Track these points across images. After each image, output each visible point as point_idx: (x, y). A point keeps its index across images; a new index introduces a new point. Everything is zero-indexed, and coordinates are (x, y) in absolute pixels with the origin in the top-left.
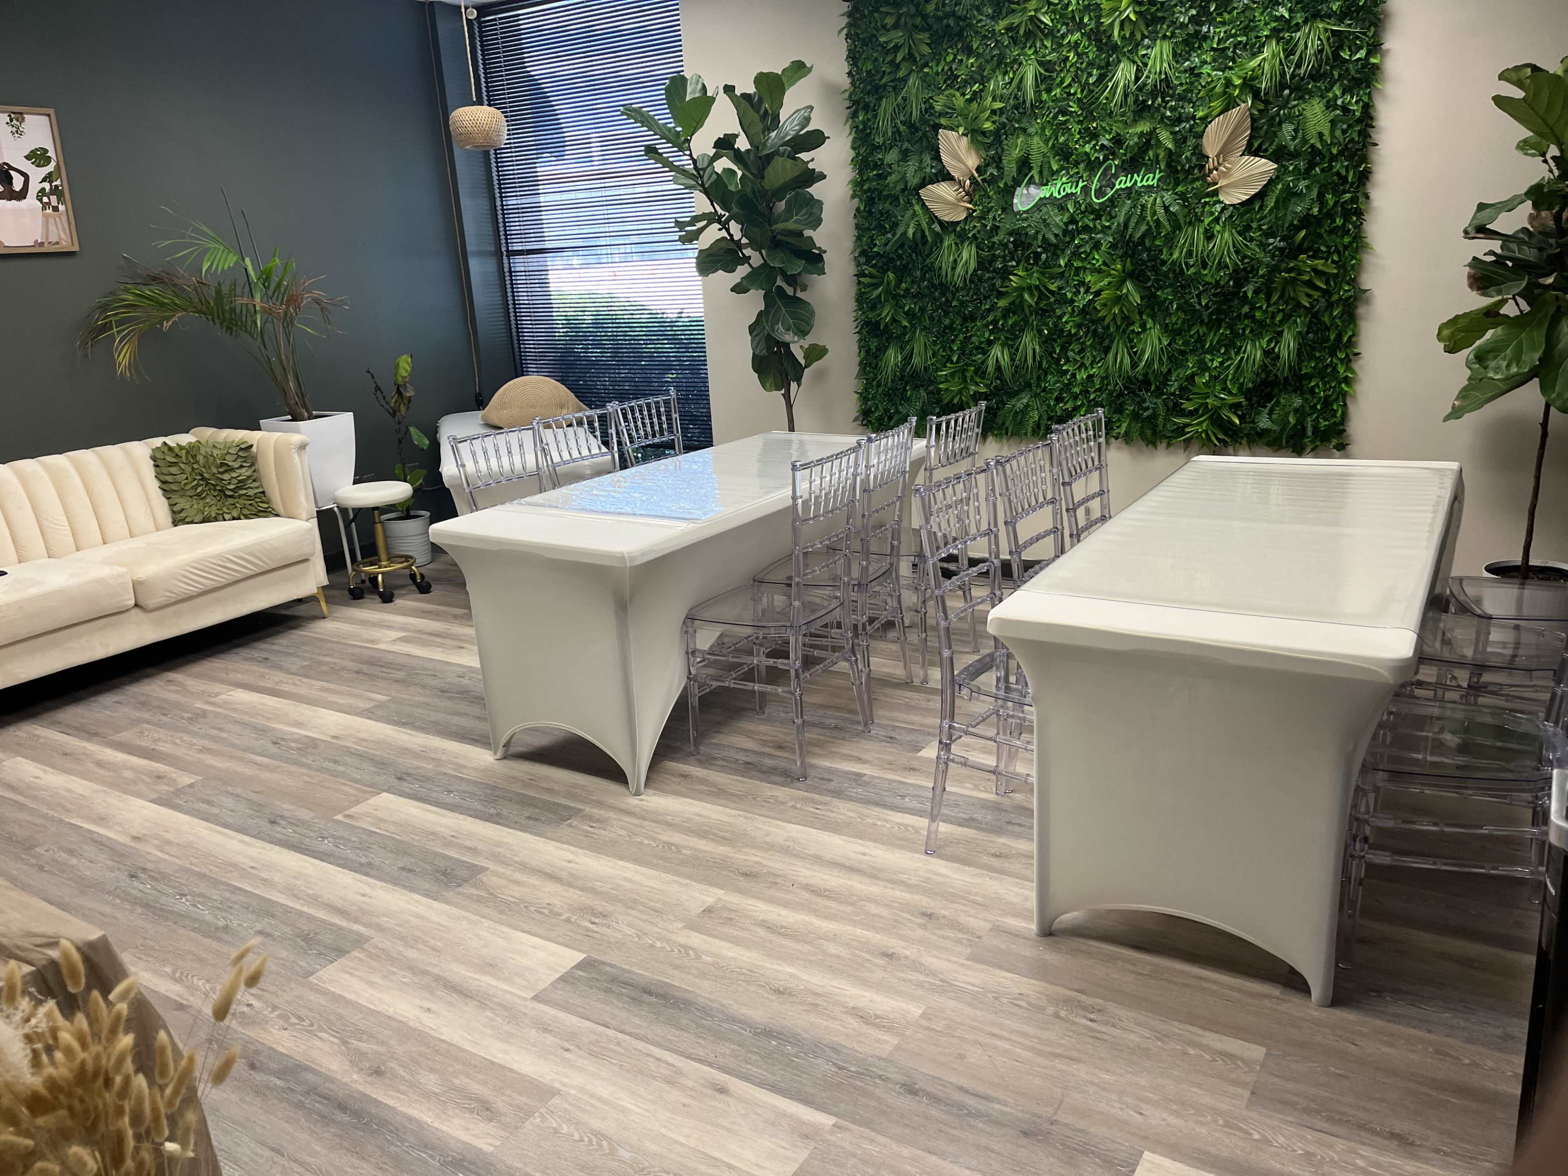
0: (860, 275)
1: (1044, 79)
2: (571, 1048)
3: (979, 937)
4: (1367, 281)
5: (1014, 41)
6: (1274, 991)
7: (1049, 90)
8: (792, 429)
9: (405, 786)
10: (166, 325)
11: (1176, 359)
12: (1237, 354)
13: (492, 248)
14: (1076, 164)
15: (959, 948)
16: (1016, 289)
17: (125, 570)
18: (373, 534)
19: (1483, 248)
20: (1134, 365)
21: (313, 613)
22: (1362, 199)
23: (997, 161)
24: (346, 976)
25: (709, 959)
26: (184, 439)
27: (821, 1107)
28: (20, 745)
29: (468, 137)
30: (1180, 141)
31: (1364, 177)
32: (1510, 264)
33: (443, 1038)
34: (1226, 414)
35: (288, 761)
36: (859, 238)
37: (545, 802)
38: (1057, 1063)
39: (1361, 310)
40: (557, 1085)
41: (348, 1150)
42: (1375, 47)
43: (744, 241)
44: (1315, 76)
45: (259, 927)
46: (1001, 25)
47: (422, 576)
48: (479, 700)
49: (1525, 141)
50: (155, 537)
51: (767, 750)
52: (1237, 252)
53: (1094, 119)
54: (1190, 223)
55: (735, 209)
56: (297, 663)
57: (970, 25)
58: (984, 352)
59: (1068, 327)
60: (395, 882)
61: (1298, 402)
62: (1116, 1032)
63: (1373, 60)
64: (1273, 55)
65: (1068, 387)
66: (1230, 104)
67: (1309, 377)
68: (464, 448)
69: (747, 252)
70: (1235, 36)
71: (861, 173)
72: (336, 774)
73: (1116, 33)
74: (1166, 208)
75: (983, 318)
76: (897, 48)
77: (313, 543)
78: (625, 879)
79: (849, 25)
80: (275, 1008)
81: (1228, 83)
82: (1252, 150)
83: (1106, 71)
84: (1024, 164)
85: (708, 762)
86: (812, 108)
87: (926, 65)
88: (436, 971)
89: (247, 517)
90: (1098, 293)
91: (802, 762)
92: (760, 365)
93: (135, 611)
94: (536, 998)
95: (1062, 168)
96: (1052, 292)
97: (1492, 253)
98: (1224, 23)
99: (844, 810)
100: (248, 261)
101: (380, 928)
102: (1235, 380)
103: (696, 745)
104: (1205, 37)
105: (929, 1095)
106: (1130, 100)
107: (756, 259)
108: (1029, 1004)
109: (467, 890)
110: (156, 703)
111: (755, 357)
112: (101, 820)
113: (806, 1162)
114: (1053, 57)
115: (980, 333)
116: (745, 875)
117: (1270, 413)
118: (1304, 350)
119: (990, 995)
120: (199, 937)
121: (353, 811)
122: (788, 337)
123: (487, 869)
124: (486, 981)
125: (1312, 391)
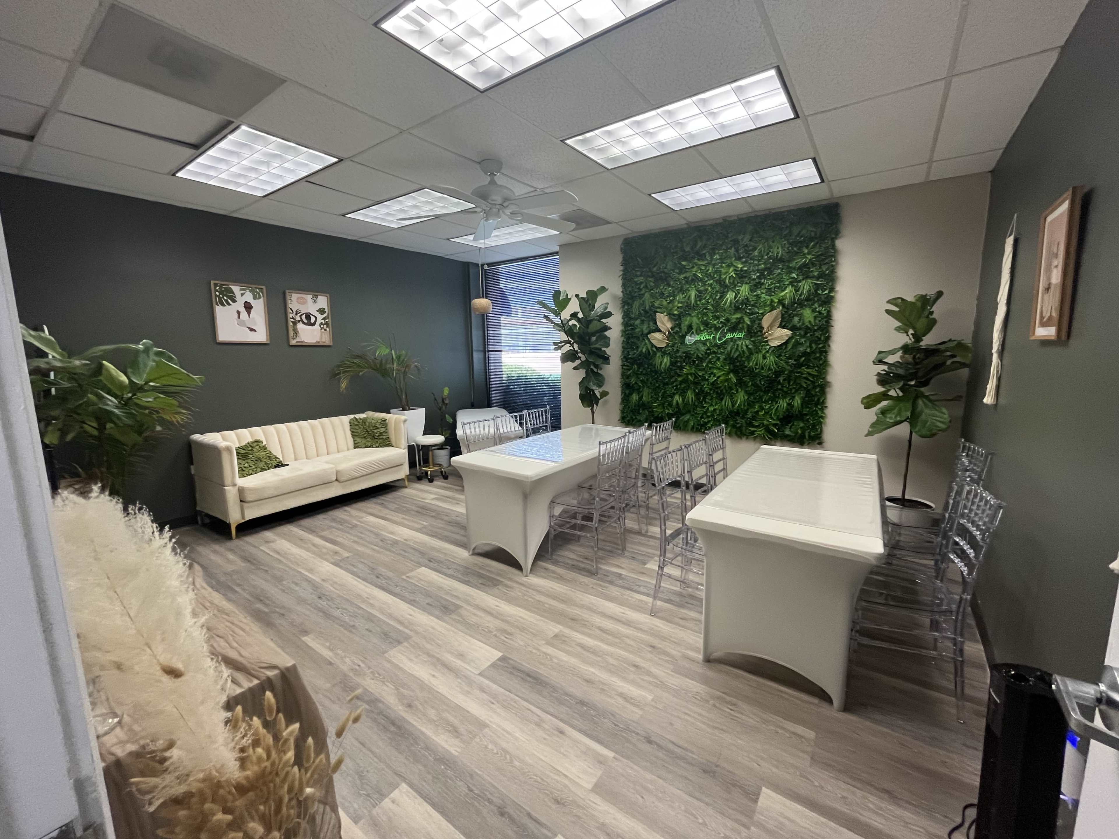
0: (623, 365)
1: (699, 296)
2: (495, 702)
3: (676, 660)
4: (830, 378)
5: (687, 282)
6: (816, 701)
7: (700, 300)
8: (593, 423)
9: (431, 565)
10: (361, 374)
11: (750, 404)
12: (776, 404)
13: (482, 349)
14: (711, 328)
15: (668, 665)
16: (685, 374)
17: (333, 466)
18: (428, 455)
19: (882, 368)
20: (733, 406)
21: (402, 485)
22: (827, 347)
23: (679, 325)
24: (400, 655)
25: (556, 661)
26: (362, 416)
27: (607, 747)
28: (284, 534)
29: (477, 309)
30: (753, 321)
31: (828, 338)
32: (892, 375)
33: (439, 691)
34: (771, 427)
35: (386, 549)
36: (623, 352)
37: (489, 577)
38: (717, 732)
39: (828, 390)
40: (488, 722)
41: (393, 747)
42: (832, 289)
43: (579, 351)
44: (808, 299)
45: (367, 627)
46: (682, 276)
47: (445, 472)
48: (464, 528)
49: (899, 327)
50: (347, 453)
51: (581, 559)
52: (776, 364)
53: (718, 312)
54: (757, 352)
55: (577, 339)
56: (392, 506)
57: (670, 276)
58: (672, 397)
59: (706, 389)
60: (424, 610)
61: (802, 425)
62: (744, 717)
63: (831, 294)
64: (791, 291)
65: (705, 413)
66: (773, 309)
67: (806, 415)
68: (467, 426)
69: (580, 355)
70: (775, 284)
71: (625, 328)
72: (404, 557)
73: (727, 281)
74: (747, 346)
75: (672, 384)
76: (641, 283)
77: (405, 458)
78: (520, 617)
79: (623, 275)
80: (369, 668)
81: (772, 301)
82: (782, 326)
83: (723, 295)
84: (690, 327)
85: (556, 563)
86: (608, 304)
87: (652, 290)
88: (438, 656)
89: (381, 447)
90: (718, 377)
91: (597, 566)
92: (582, 397)
93: (336, 483)
94: (480, 674)
95: (705, 329)
96: (700, 376)
97: (884, 370)
98: (770, 279)
99: (615, 591)
100: (393, 351)
101: (417, 633)
102: (775, 414)
103: (552, 554)
104: (763, 284)
105: (658, 745)
106: (733, 305)
107: (583, 358)
108: (701, 698)
109: (454, 616)
110: (338, 520)
111: (580, 394)
112: (311, 570)
113: (601, 777)
114: (702, 288)
115: (670, 390)
116: (572, 619)
117: (790, 428)
118: (805, 403)
119: (683, 692)
120: (342, 629)
121: (410, 574)
122: (594, 388)
123: (462, 607)
124: (458, 663)
125: (807, 420)
